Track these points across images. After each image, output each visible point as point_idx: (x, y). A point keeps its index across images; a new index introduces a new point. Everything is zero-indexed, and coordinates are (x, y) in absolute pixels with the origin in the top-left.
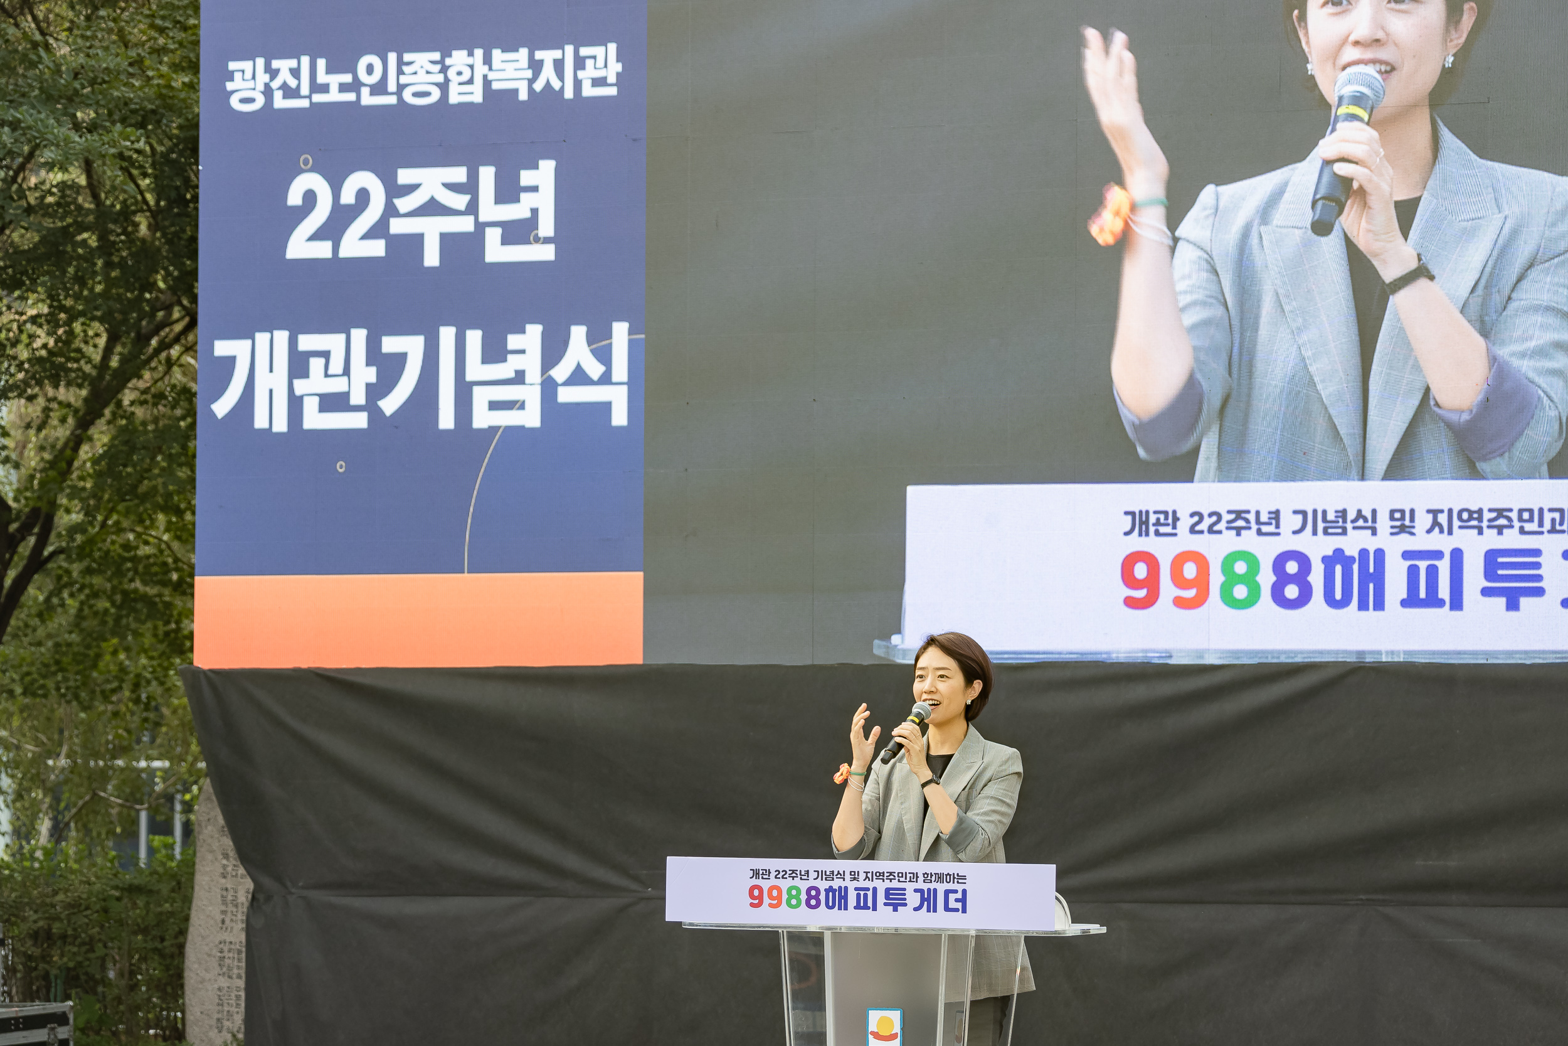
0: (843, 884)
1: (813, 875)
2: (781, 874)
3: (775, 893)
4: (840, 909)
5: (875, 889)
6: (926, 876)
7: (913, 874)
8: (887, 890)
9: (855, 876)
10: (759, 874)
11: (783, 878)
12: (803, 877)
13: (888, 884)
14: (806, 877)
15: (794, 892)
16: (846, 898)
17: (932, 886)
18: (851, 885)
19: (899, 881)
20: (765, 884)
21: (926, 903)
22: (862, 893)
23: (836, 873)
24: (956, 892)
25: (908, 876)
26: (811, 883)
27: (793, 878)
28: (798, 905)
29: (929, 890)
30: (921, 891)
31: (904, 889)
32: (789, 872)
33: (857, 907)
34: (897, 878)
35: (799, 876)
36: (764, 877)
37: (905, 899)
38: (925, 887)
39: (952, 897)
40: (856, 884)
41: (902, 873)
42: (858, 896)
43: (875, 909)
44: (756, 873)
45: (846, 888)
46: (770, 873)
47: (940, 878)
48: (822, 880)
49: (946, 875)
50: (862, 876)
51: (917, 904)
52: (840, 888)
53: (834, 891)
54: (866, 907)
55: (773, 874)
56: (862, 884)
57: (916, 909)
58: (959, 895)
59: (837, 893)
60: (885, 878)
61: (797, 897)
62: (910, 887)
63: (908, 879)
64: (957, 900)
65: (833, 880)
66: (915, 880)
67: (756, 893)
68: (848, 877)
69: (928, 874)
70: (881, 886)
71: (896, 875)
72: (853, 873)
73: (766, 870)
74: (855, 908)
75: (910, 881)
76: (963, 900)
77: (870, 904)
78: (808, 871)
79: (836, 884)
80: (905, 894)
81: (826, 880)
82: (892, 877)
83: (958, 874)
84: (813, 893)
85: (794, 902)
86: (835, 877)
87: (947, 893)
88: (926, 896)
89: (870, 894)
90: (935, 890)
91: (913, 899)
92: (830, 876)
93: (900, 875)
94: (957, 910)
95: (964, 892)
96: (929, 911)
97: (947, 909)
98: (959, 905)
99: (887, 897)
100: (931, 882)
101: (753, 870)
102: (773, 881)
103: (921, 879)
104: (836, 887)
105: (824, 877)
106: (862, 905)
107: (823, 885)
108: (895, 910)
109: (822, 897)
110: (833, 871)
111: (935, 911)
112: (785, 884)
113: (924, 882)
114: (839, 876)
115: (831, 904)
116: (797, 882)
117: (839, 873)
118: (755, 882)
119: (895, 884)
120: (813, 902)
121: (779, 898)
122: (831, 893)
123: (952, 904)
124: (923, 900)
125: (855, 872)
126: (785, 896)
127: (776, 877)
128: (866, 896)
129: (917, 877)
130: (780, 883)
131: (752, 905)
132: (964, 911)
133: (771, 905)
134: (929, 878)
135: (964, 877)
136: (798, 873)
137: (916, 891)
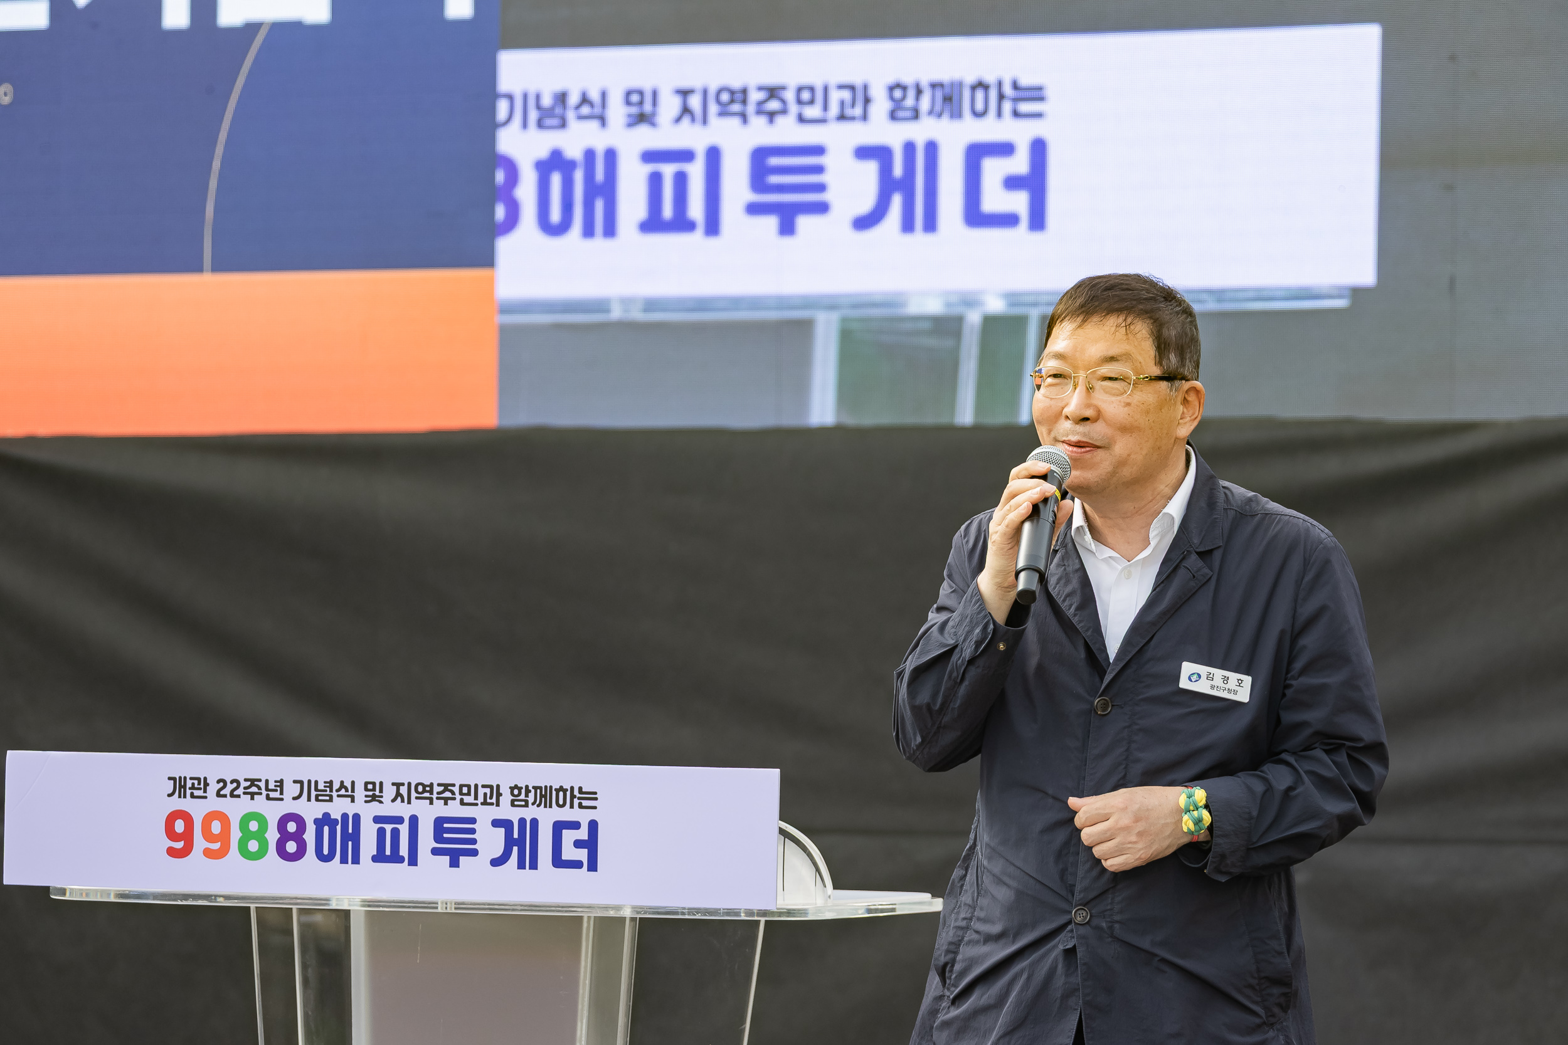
0: (351, 809)
1: (291, 790)
2: (229, 788)
3: (216, 827)
4: (344, 860)
5: (414, 820)
6: (516, 792)
7: (491, 787)
8: (439, 822)
9: (374, 793)
10: (185, 787)
11: (232, 795)
12: (272, 795)
13: (440, 809)
14: (276, 795)
15: (254, 826)
16: (355, 837)
17: (529, 813)
18: (368, 812)
19: (462, 803)
20: (198, 809)
21: (515, 849)
22: (388, 828)
23: (336, 786)
24: (575, 825)
25: (481, 791)
26: (288, 806)
27: (252, 795)
28: (261, 854)
29: (522, 821)
30: (505, 824)
31: (473, 821)
32: (244, 784)
33: (379, 858)
34: (458, 797)
35: (264, 793)
36: (196, 793)
37: (474, 841)
38: (514, 815)
39: (569, 836)
40: (376, 809)
41: (469, 786)
42: (381, 833)
43: (413, 861)
44: (180, 786)
45: (357, 817)
46: (206, 784)
47: (545, 796)
48: (309, 800)
49: (557, 791)
50: (389, 792)
51: (498, 852)
52: (345, 816)
53: (332, 823)
54: (396, 858)
55: (213, 788)
56: (389, 808)
57: (496, 862)
58: (583, 834)
59: (339, 828)
60: (435, 796)
61: (260, 836)
62: (484, 815)
63: (481, 799)
64: (578, 844)
65: (331, 800)
66: (494, 800)
67: (179, 826)
68: (360, 793)
69: (520, 789)
70: (427, 813)
71: (456, 789)
72: (370, 787)
73: (199, 779)
74: (375, 859)
75: (485, 803)
76: (590, 844)
77: (404, 851)
78: (281, 781)
79: (338, 808)
80: (473, 831)
81: (317, 800)
82: (448, 794)
83: (580, 789)
84: (292, 827)
85: (253, 846)
86: (335, 794)
87: (559, 827)
88: (516, 836)
89: (404, 829)
90: (535, 822)
91: (491, 842)
92: (324, 792)
93: (465, 790)
94: (577, 865)
95: (593, 826)
96: (521, 865)
97: (558, 861)
98: (582, 855)
99: (438, 838)
100: (526, 805)
101: (174, 779)
102: (213, 803)
103: (506, 798)
104: (336, 815)
105: (313, 793)
106: (388, 852)
107: (310, 811)
108: (454, 864)
109: (310, 836)
110: (331, 782)
111: (534, 866)
112: (236, 808)
113: (513, 805)
114: (343, 792)
115: (326, 852)
116: (260, 804)
117: (342, 785)
118: (177, 803)
119: (454, 809)
120: (291, 847)
121: (224, 837)
122: (326, 829)
123: (569, 852)
124: (509, 842)
125: (374, 784)
126: (235, 835)
127: (219, 795)
128: (396, 833)
129: (499, 795)
130: (227, 806)
131: (171, 852)
132: (593, 866)
133: (208, 853)
134: (522, 797)
135: (592, 796)
136: (262, 785)
137: (496, 823)
